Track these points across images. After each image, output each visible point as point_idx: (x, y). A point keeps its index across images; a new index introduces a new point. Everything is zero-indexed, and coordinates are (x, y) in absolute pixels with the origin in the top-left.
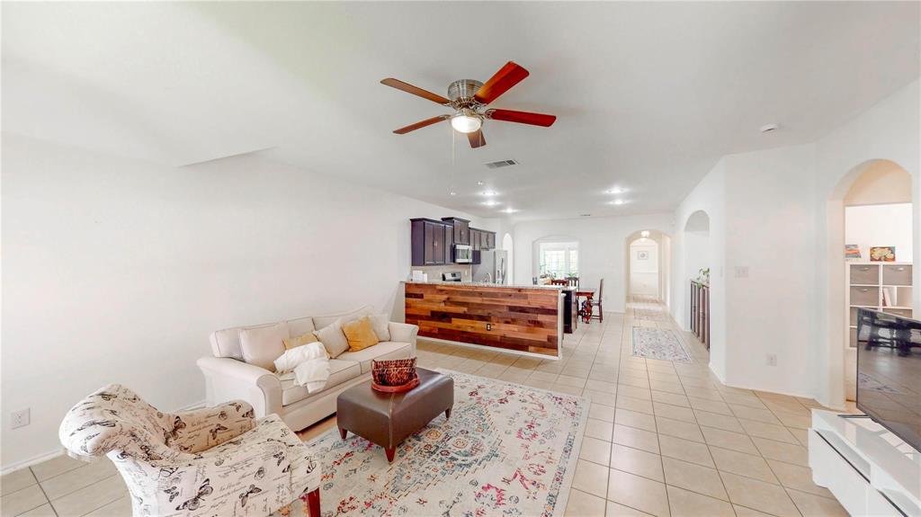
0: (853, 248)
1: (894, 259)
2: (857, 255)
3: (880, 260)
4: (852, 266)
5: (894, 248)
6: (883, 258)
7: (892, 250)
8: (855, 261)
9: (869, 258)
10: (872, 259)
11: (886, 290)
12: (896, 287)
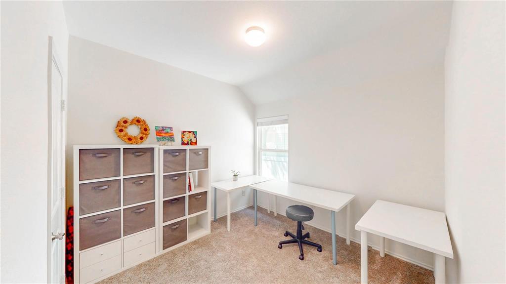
0: (169, 130)
1: (196, 143)
2: (171, 138)
3: (187, 144)
4: (165, 151)
5: (196, 132)
6: (189, 142)
7: (194, 133)
8: (170, 146)
9: (181, 142)
10: (183, 144)
11: (191, 175)
12: (197, 171)
